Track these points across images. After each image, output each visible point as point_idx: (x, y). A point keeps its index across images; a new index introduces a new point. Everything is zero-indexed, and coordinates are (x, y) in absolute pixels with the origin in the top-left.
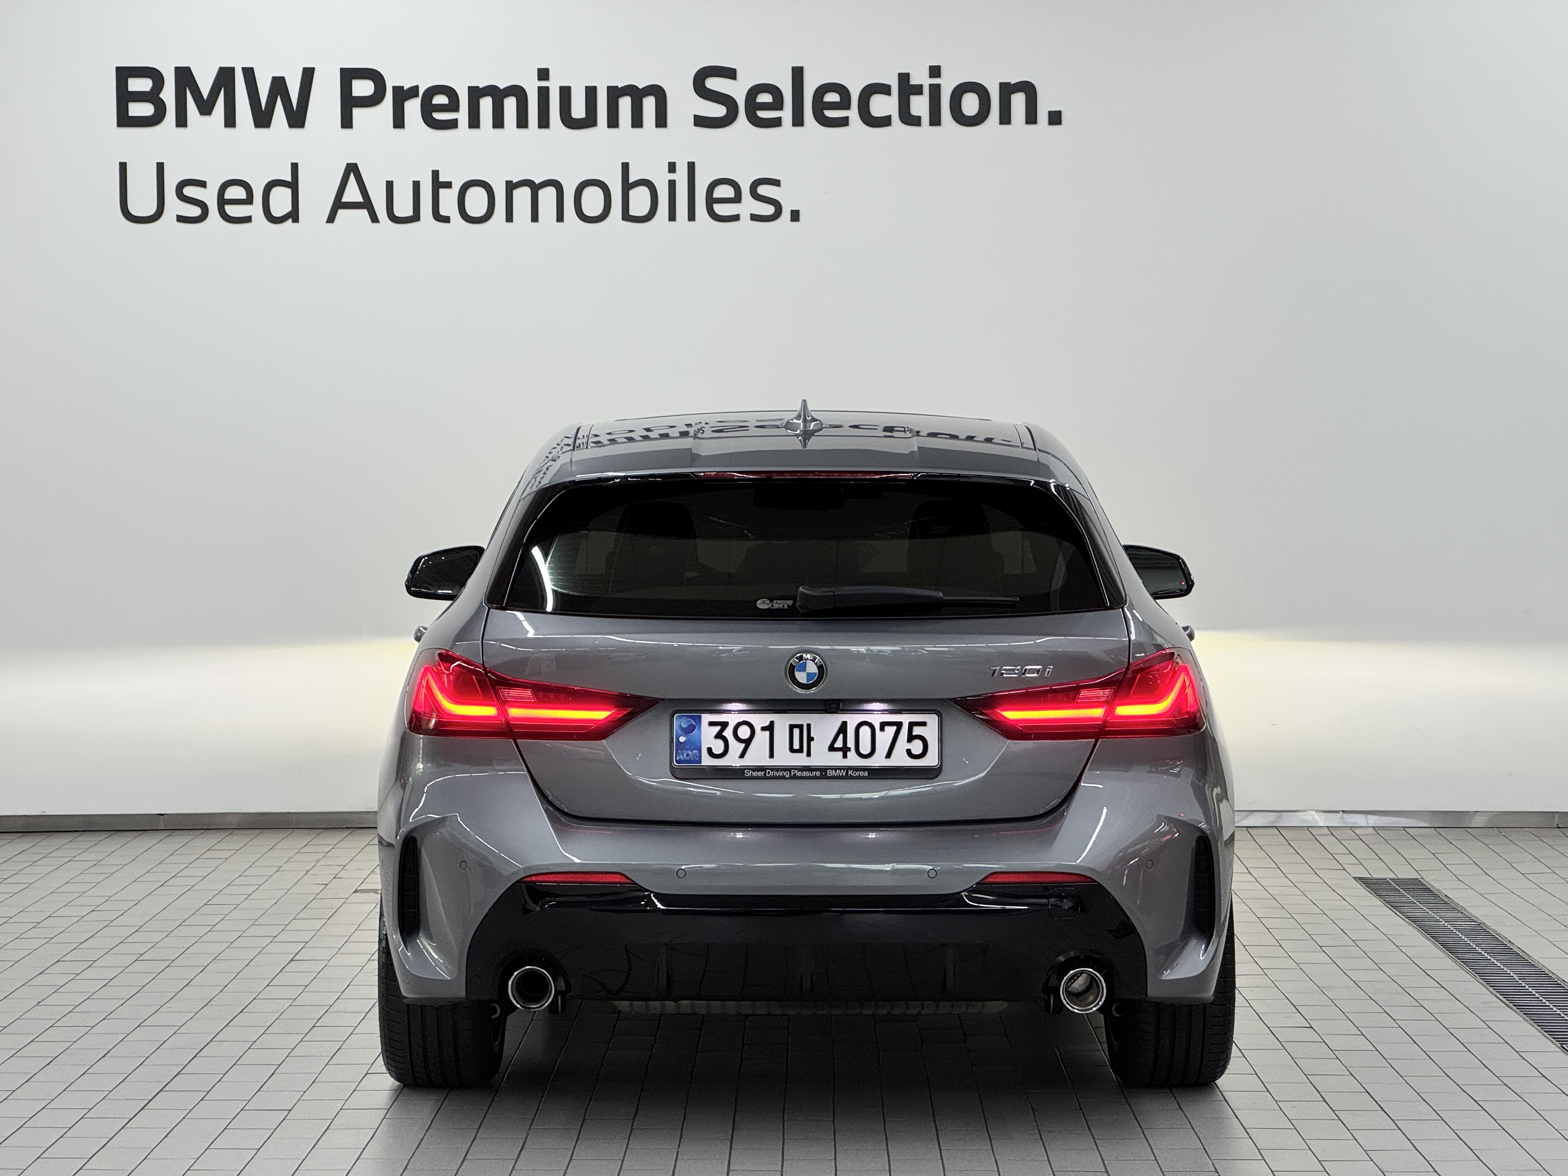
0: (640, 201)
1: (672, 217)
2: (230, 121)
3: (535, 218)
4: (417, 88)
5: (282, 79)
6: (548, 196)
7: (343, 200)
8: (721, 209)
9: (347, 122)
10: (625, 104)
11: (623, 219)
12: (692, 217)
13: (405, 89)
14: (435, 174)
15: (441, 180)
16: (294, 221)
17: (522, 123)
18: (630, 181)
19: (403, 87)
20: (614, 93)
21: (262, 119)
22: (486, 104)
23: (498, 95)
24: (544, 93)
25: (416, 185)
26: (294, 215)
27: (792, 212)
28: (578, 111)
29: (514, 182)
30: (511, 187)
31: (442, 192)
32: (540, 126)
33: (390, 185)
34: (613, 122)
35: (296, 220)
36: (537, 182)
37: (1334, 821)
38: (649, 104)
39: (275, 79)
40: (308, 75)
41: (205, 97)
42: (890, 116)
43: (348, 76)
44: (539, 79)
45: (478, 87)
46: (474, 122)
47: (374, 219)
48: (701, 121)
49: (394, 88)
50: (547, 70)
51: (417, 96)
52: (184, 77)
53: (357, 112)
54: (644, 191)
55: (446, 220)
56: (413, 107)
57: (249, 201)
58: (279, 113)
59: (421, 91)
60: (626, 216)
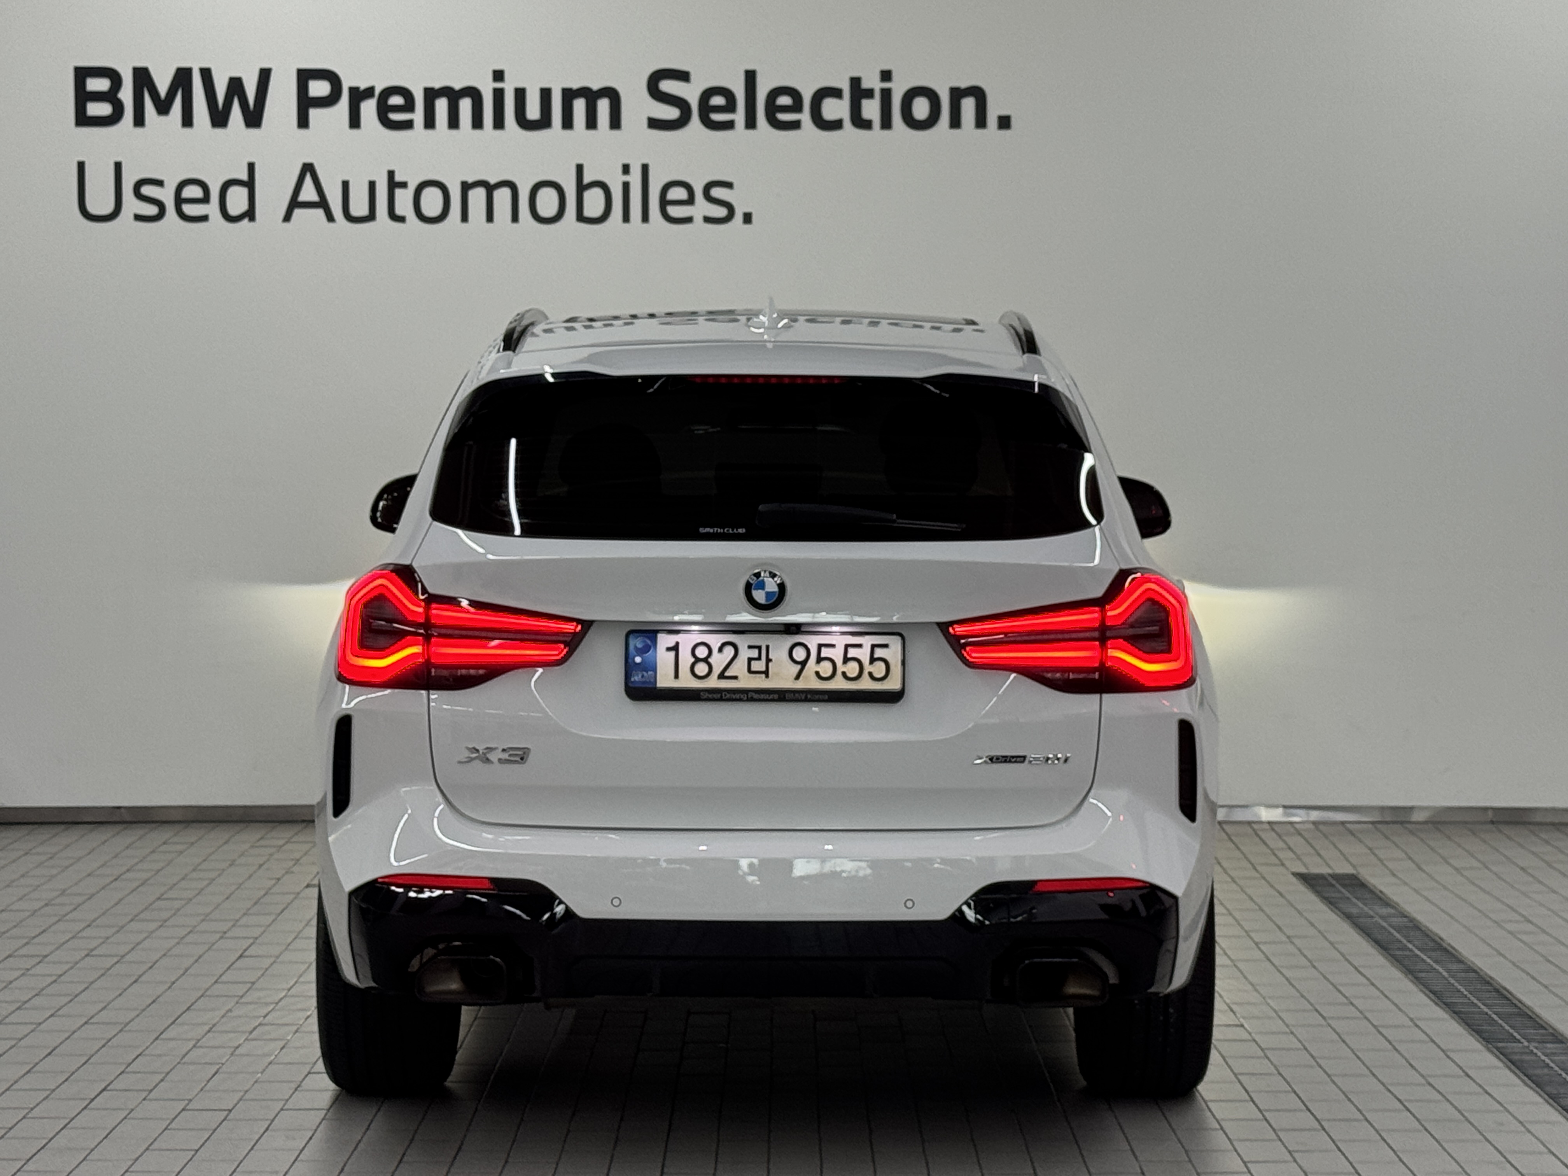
0: (594, 202)
1: (626, 218)
2: (187, 120)
3: (490, 218)
4: (374, 87)
5: (240, 78)
6: (503, 196)
7: (300, 199)
9: (303, 122)
10: (579, 106)
11: (578, 220)
12: (645, 218)
13: (361, 90)
14: (391, 174)
15: (396, 180)
16: (250, 220)
17: (478, 123)
18: (584, 183)
19: (359, 88)
20: (569, 95)
21: (219, 119)
22: (442, 106)
23: (453, 96)
24: (499, 95)
25: (372, 185)
26: (250, 214)
27: (745, 214)
28: (533, 112)
29: (469, 182)
30: (466, 187)
31: (398, 192)
32: (495, 127)
33: (345, 185)
34: (568, 123)
35: (252, 219)
36: (492, 183)
38: (603, 106)
39: (231, 78)
40: (265, 75)
41: (163, 98)
42: (842, 120)
43: (305, 76)
44: (494, 80)
45: (434, 88)
46: (430, 123)
47: (330, 218)
48: (655, 124)
49: (350, 88)
50: (503, 72)
51: (373, 96)
52: (142, 77)
53: (314, 114)
54: (598, 192)
55: (402, 219)
56: (369, 108)
57: (206, 199)
58: (236, 113)
59: (377, 92)
60: (581, 217)
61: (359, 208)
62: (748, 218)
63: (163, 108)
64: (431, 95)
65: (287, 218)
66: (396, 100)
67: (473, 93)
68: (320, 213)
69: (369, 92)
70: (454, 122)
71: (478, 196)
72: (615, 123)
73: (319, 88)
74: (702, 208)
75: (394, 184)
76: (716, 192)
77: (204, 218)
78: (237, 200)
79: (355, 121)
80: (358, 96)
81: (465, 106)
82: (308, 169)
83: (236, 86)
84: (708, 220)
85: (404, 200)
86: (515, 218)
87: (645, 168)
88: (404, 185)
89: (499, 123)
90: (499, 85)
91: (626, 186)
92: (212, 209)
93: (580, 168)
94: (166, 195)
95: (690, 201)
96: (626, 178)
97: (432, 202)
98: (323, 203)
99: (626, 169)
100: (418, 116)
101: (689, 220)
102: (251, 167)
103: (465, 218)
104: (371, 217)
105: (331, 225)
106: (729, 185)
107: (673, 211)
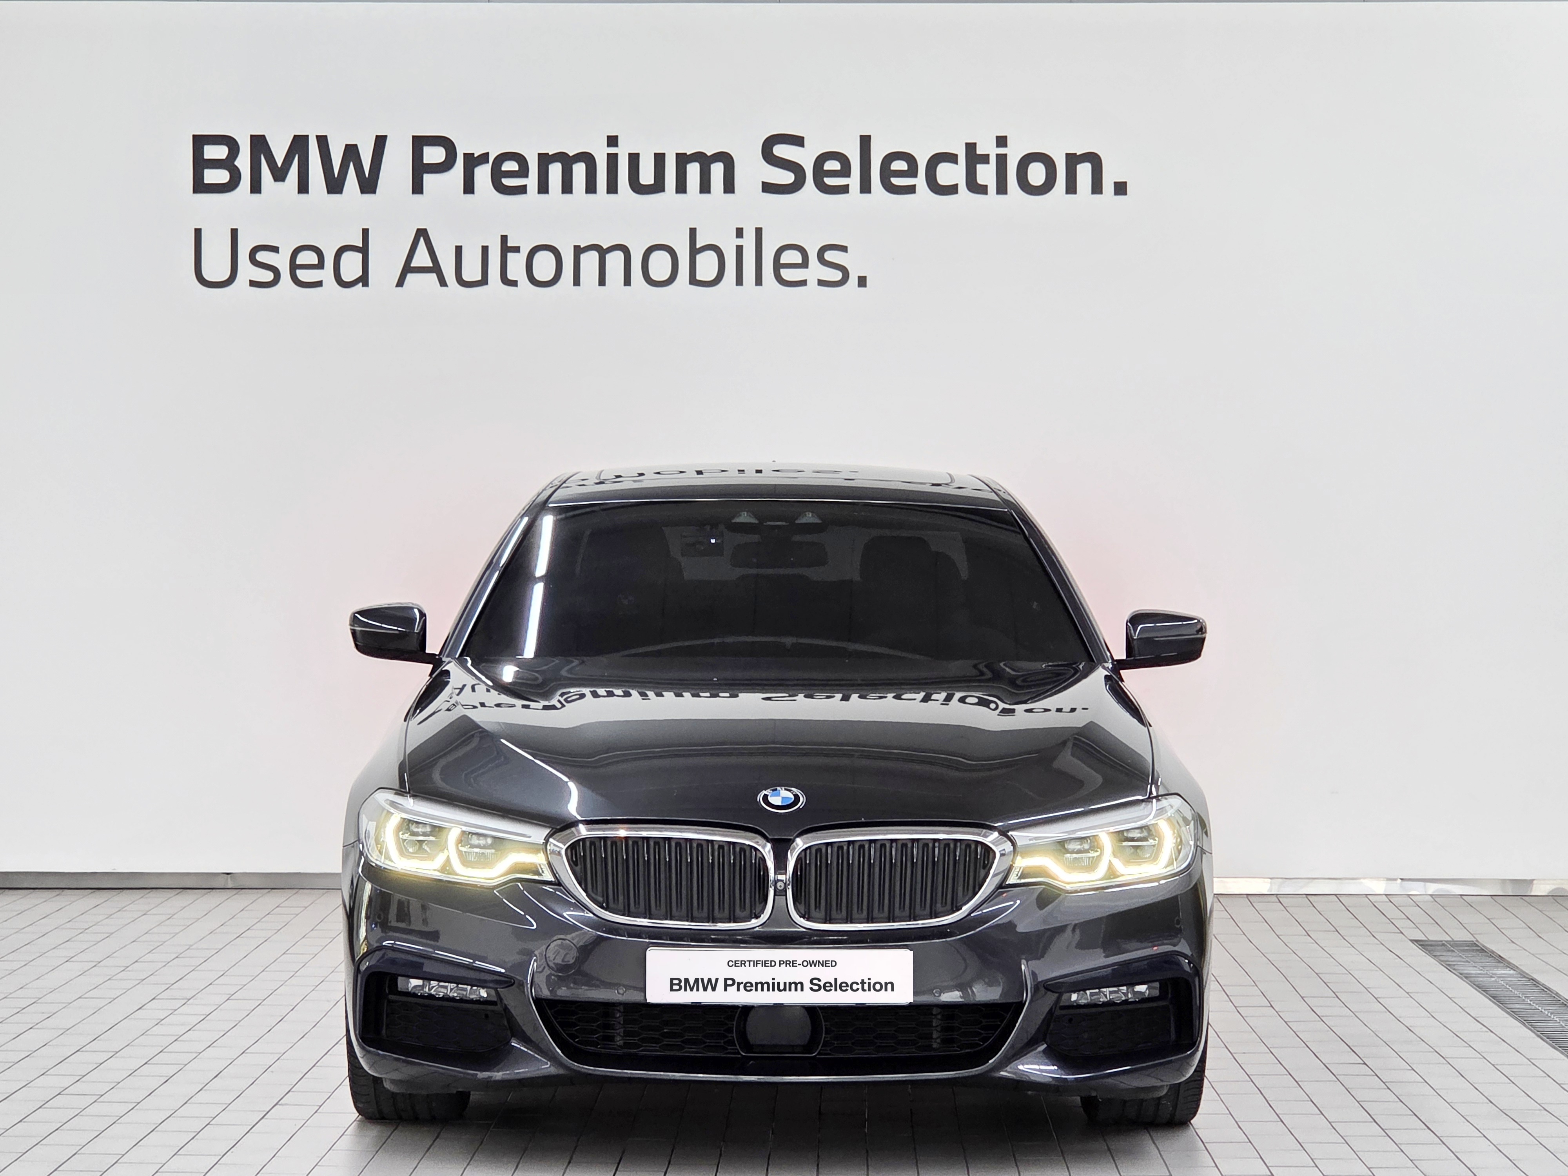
0: (707, 266)
1: (739, 281)
2: (303, 187)
3: (602, 282)
4: (488, 153)
5: (356, 145)
6: (615, 260)
7: (412, 265)
8: (788, 274)
9: (418, 188)
10: (693, 170)
11: (691, 283)
12: (759, 281)
13: (476, 156)
14: (504, 239)
15: (509, 245)
16: (363, 286)
17: (591, 188)
18: (698, 247)
19: (473, 154)
20: (683, 160)
21: (335, 185)
22: (555, 171)
23: (567, 161)
24: (612, 160)
25: (485, 249)
26: (364, 279)
27: (859, 277)
28: (647, 177)
29: (582, 247)
30: (578, 251)
31: (510, 255)
32: (609, 191)
33: (459, 250)
34: (681, 188)
35: (366, 284)
36: (605, 248)
37: (1395, 888)
38: (717, 170)
39: (347, 145)
40: (380, 142)
41: (279, 165)
42: (957, 185)
43: (419, 143)
44: (609, 146)
45: (548, 154)
46: (543, 188)
47: (443, 283)
48: (768, 188)
49: (464, 154)
50: (617, 137)
51: (488, 162)
52: (259, 144)
53: (428, 178)
54: (712, 255)
55: (514, 283)
56: (483, 174)
57: (320, 265)
58: (352, 180)
59: (491, 160)
60: (693, 281)
61: (471, 272)
62: (862, 282)
63: (279, 175)
64: (545, 160)
65: (400, 283)
66: (510, 166)
67: (588, 159)
68: (433, 277)
69: (484, 158)
70: (567, 188)
71: (590, 260)
72: (729, 187)
73: (434, 155)
74: (816, 271)
75: (506, 249)
76: (829, 256)
77: (319, 284)
78: (351, 266)
79: (469, 187)
80: (472, 162)
81: (579, 170)
82: (422, 233)
83: (351, 152)
84: (821, 283)
85: (516, 265)
86: (627, 282)
87: (759, 231)
88: (517, 250)
89: (612, 188)
90: (612, 150)
91: (740, 249)
92: (326, 274)
93: (693, 232)
94: (281, 262)
95: (805, 264)
96: (739, 242)
97: (544, 266)
98: (436, 268)
99: (740, 233)
100: (532, 181)
101: (803, 283)
102: (365, 232)
103: (577, 282)
104: (484, 281)
105: (444, 288)
106: (844, 249)
107: (786, 274)
